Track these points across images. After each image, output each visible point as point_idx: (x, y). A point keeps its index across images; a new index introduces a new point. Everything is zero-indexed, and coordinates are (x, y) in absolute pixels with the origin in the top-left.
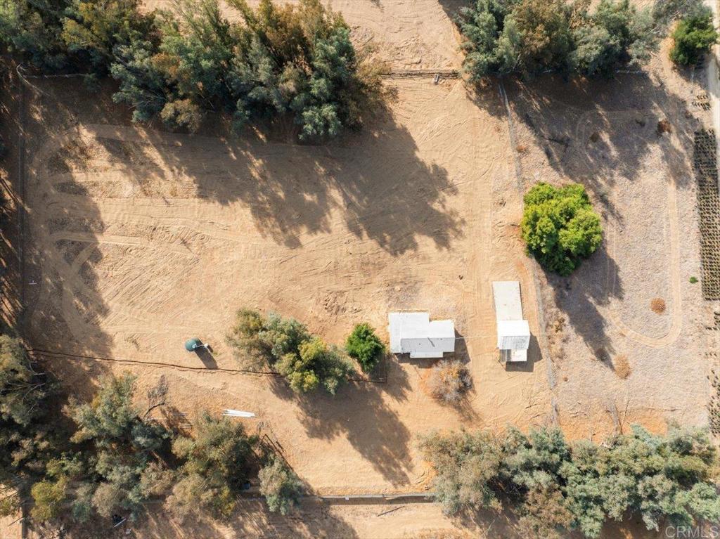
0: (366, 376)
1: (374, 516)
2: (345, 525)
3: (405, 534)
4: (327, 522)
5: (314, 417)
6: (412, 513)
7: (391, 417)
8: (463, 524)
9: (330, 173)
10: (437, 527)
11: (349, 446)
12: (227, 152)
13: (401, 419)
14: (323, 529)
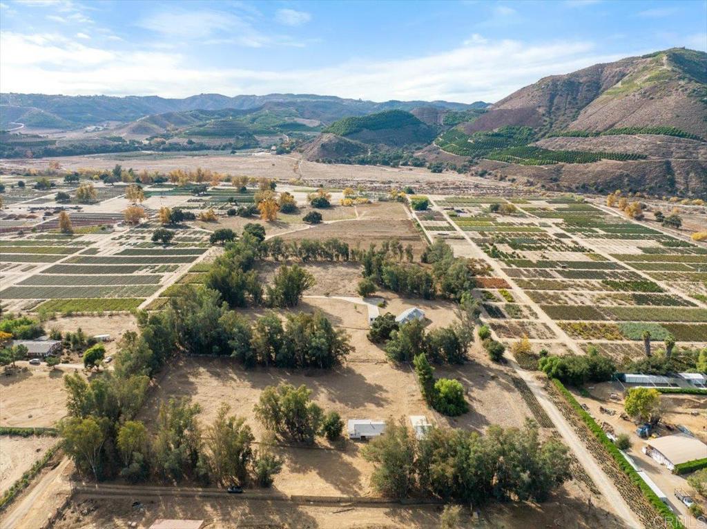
0: (332, 447)
1: (331, 513)
2: (309, 517)
3: (354, 525)
4: (295, 515)
5: (296, 463)
6: (360, 513)
7: (348, 465)
8: (401, 521)
9: (320, 385)
10: (379, 523)
11: (318, 477)
12: (270, 377)
13: (354, 466)
14: (290, 518)
